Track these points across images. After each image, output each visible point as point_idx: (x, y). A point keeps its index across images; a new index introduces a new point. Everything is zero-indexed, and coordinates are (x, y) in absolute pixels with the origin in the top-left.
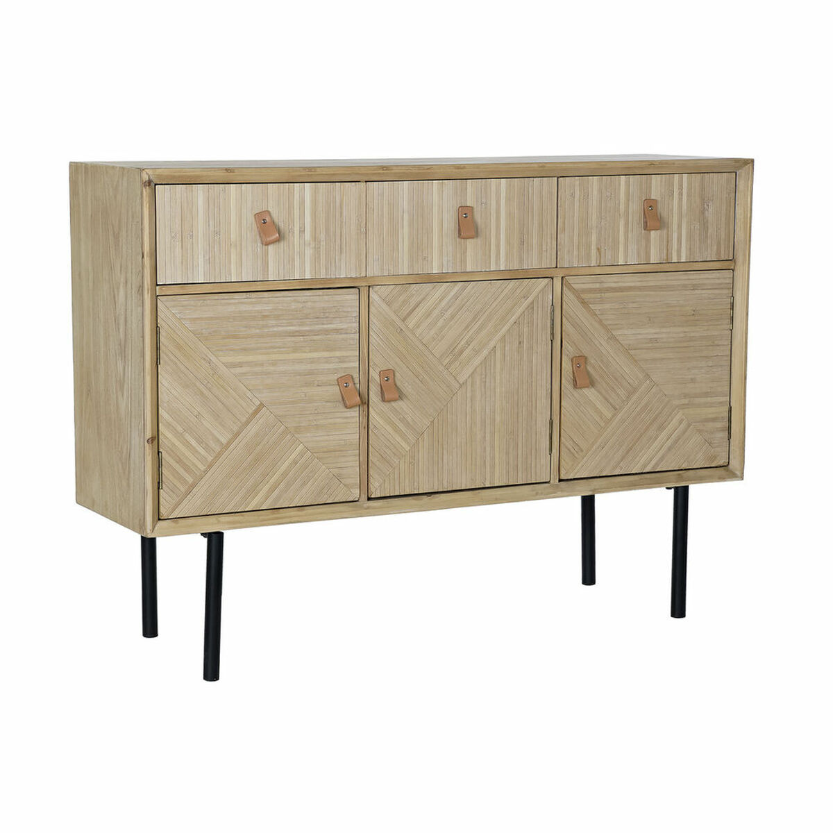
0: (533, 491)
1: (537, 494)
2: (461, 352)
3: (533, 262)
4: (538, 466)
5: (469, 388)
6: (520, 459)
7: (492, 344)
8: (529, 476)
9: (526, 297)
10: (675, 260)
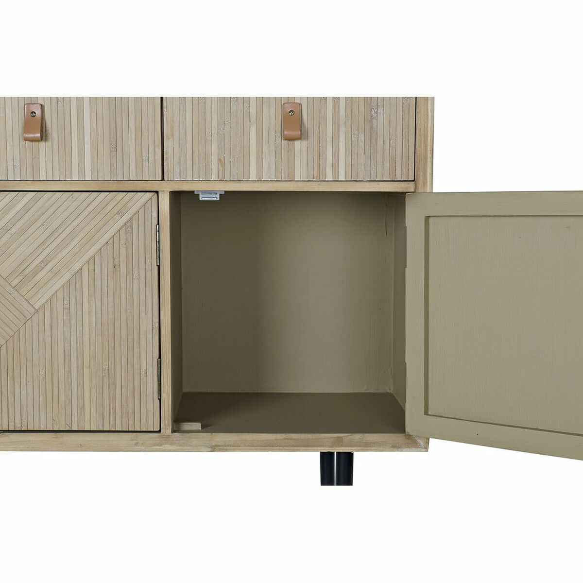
0: (132, 440)
1: (136, 444)
2: (35, 272)
3: (130, 172)
4: (144, 411)
5: (48, 314)
6: (118, 402)
7: (77, 267)
8: (131, 422)
9: (121, 213)
10: (329, 177)
